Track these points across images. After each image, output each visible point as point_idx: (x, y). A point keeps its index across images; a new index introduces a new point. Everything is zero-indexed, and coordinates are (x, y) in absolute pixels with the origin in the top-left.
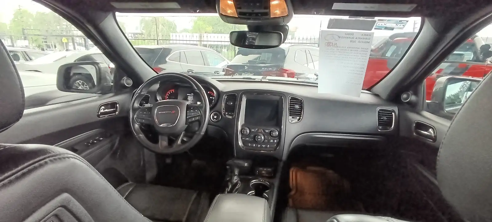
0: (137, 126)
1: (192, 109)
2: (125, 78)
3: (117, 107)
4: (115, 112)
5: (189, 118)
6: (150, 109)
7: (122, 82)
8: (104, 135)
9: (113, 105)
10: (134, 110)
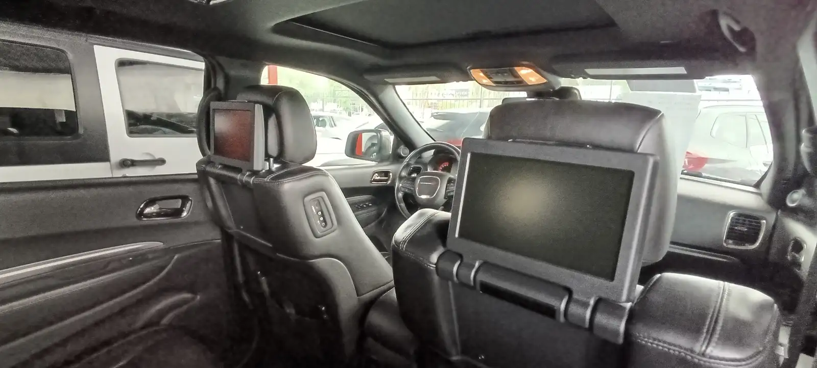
0: (400, 195)
1: (452, 183)
2: (402, 147)
3: (390, 176)
4: (386, 181)
5: (449, 192)
6: (414, 179)
7: (399, 151)
8: (374, 202)
9: (386, 174)
10: (401, 178)
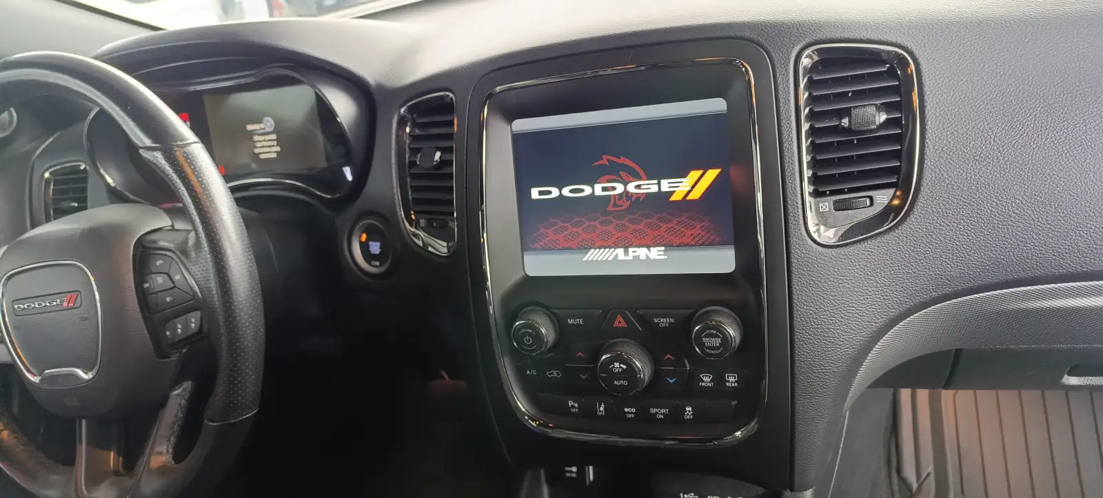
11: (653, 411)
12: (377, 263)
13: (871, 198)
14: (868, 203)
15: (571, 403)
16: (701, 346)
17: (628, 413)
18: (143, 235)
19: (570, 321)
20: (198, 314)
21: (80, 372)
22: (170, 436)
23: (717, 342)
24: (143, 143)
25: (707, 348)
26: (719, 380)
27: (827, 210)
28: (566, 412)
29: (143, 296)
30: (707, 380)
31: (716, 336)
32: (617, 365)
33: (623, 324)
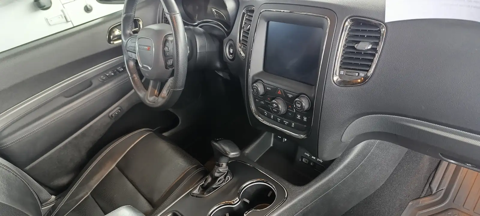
11: (284, 121)
12: (231, 56)
13: (359, 74)
14: (357, 75)
15: (265, 112)
16: (296, 106)
17: (278, 120)
18: (168, 35)
19: (268, 88)
20: (172, 60)
21: (149, 68)
22: (167, 90)
23: (299, 106)
24: (166, 12)
25: (297, 107)
26: (302, 118)
27: (343, 74)
28: (264, 114)
29: (164, 52)
30: (299, 117)
31: (299, 104)
32: (274, 104)
33: (280, 93)
